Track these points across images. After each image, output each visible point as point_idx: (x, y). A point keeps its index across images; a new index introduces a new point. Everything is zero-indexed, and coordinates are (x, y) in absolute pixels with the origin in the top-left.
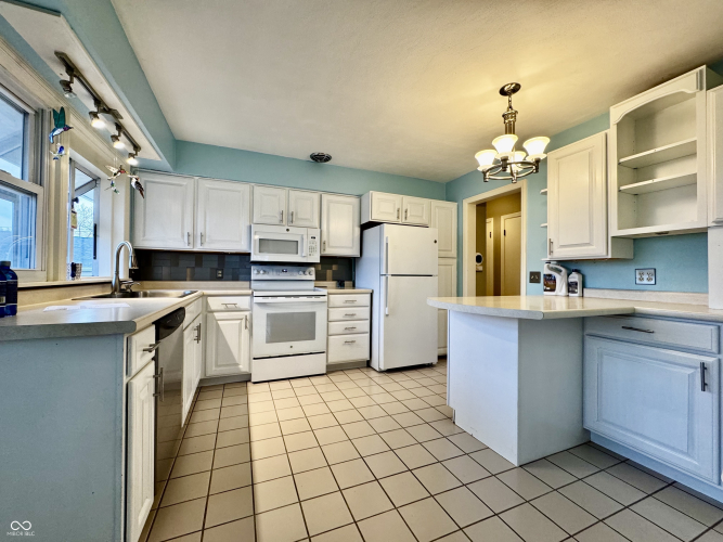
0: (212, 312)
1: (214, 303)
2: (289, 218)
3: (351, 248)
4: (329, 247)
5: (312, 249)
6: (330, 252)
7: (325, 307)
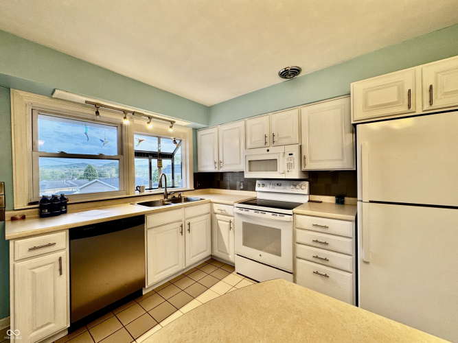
0: (216, 213)
1: (216, 208)
2: (271, 140)
3: (342, 160)
4: (311, 161)
5: (290, 166)
6: (312, 166)
7: (290, 227)
